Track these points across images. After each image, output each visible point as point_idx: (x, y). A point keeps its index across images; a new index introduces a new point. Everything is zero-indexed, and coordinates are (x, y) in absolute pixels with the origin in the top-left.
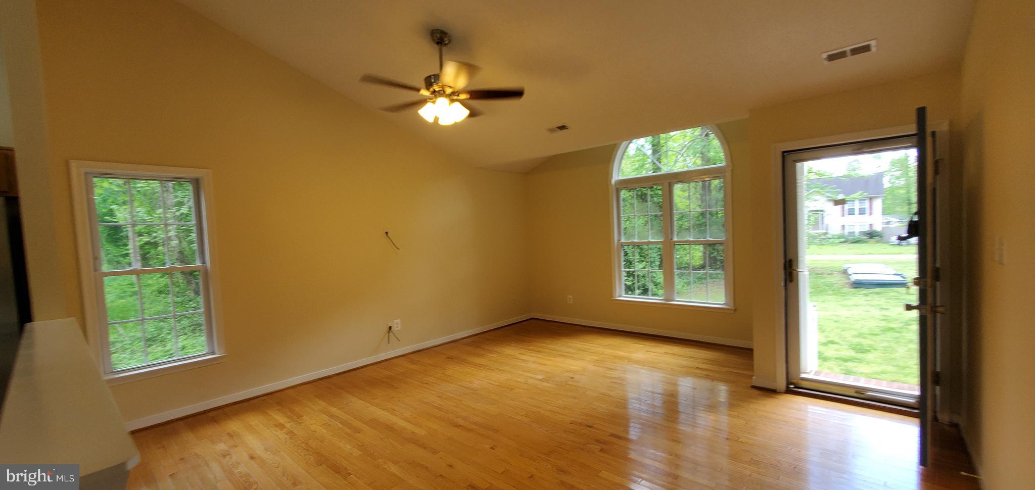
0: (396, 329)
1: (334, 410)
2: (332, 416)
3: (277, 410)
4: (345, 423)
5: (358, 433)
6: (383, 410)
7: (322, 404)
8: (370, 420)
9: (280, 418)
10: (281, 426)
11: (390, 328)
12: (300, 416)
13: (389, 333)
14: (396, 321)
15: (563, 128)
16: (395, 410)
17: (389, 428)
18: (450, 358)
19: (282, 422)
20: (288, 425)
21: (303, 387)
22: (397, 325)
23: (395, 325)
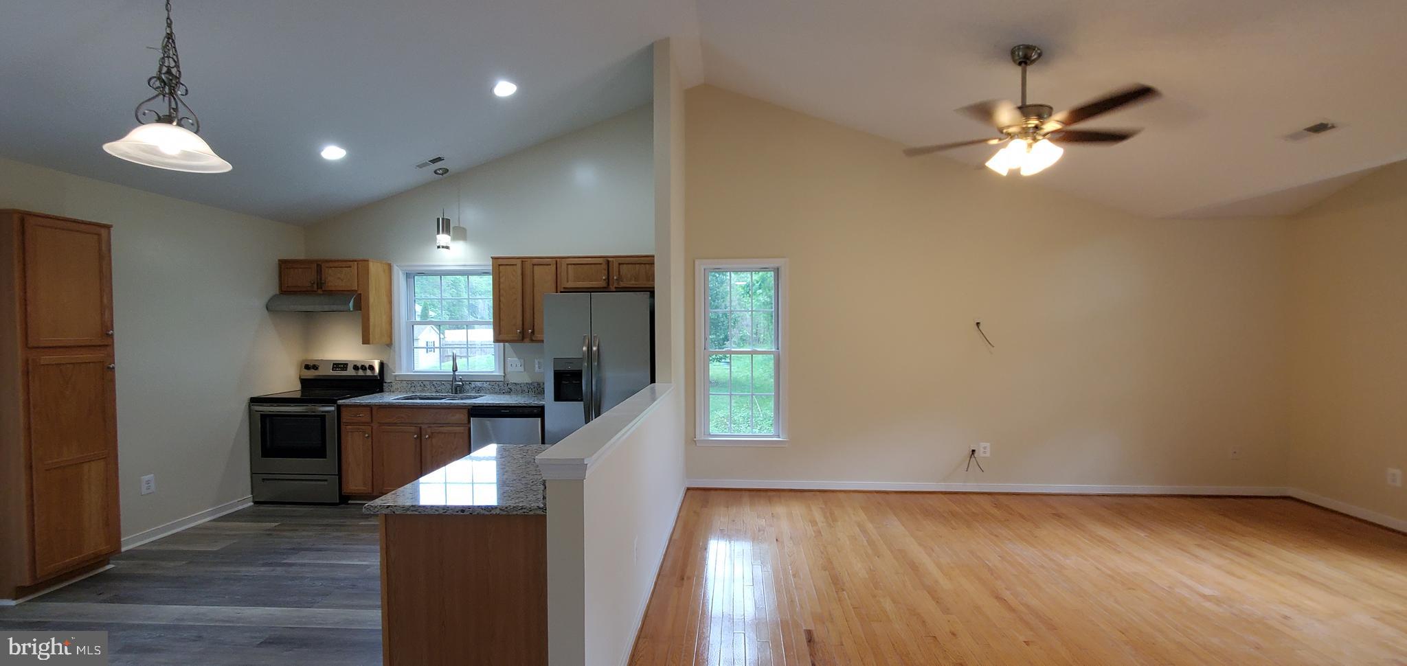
0: (982, 455)
1: (870, 526)
2: (864, 531)
3: (821, 508)
4: (871, 543)
5: (878, 557)
6: (920, 545)
7: (862, 516)
8: (899, 550)
9: (818, 516)
10: (814, 523)
11: (973, 451)
12: (835, 520)
13: (971, 457)
14: (983, 444)
15: (1320, 128)
16: (933, 550)
17: (914, 567)
18: (1058, 516)
19: (817, 520)
20: (820, 525)
21: (856, 494)
22: (984, 450)
23: (982, 450)
